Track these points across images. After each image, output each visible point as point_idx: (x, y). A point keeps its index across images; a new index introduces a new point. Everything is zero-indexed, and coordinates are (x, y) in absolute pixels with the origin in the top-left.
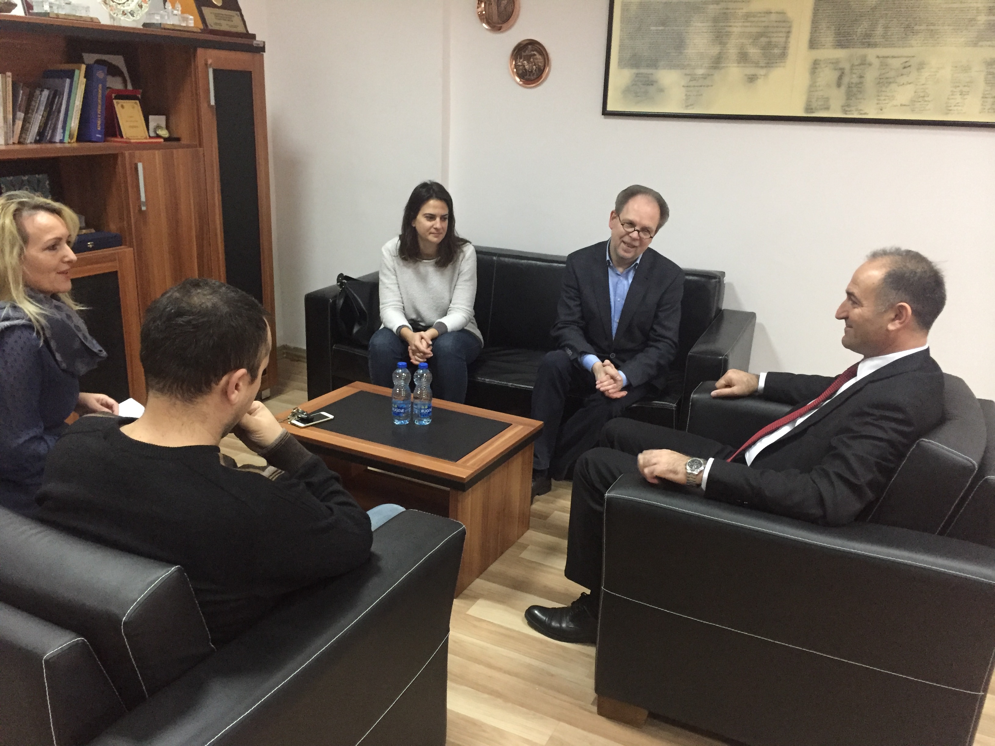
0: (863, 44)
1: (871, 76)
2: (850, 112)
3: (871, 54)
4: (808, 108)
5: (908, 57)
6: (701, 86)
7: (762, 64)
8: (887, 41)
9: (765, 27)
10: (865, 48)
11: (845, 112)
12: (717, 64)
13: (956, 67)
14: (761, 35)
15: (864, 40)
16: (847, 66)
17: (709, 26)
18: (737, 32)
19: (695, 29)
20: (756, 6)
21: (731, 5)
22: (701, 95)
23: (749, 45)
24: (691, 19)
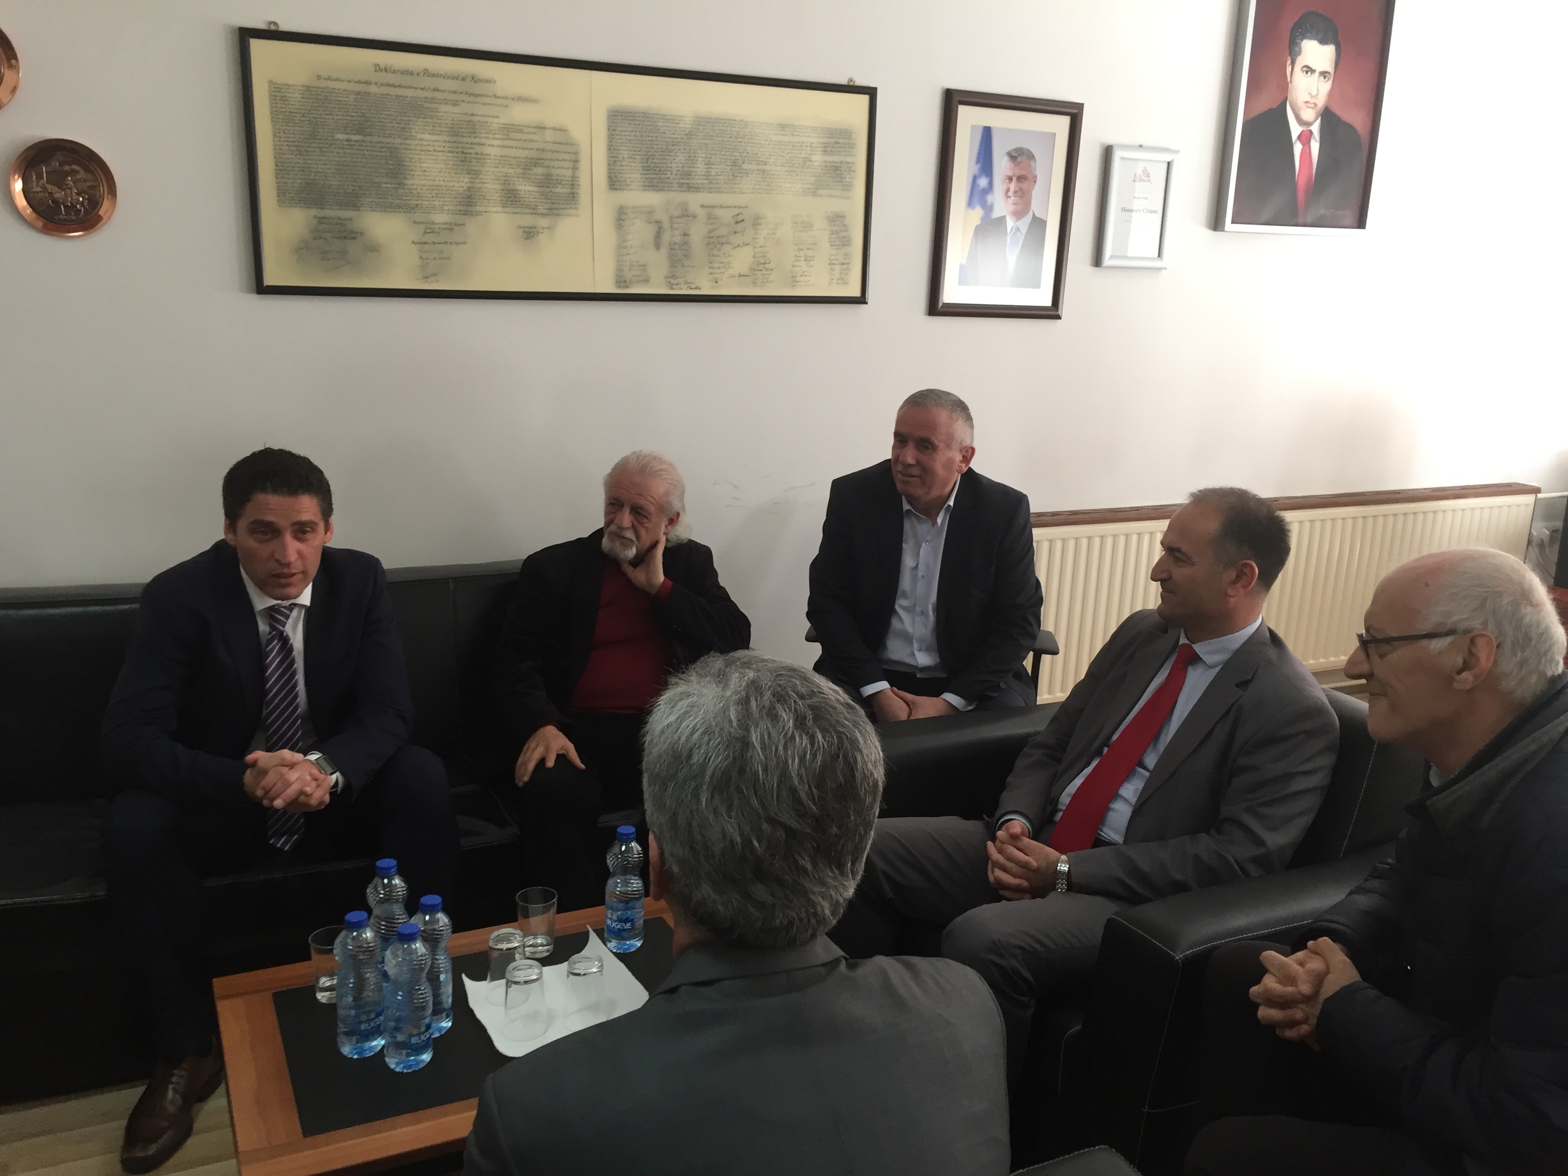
0: (681, 185)
1: (698, 233)
2: (677, 286)
3: (695, 201)
4: (620, 282)
5: (739, 207)
6: (446, 243)
7: (541, 210)
8: (712, 185)
9: (538, 150)
10: (685, 191)
11: (670, 285)
12: (468, 206)
13: (796, 223)
14: (536, 162)
15: (681, 181)
16: (665, 218)
17: (445, 142)
18: (495, 156)
19: (421, 145)
20: (520, 114)
21: (479, 110)
22: (448, 258)
23: (518, 177)
24: (411, 126)
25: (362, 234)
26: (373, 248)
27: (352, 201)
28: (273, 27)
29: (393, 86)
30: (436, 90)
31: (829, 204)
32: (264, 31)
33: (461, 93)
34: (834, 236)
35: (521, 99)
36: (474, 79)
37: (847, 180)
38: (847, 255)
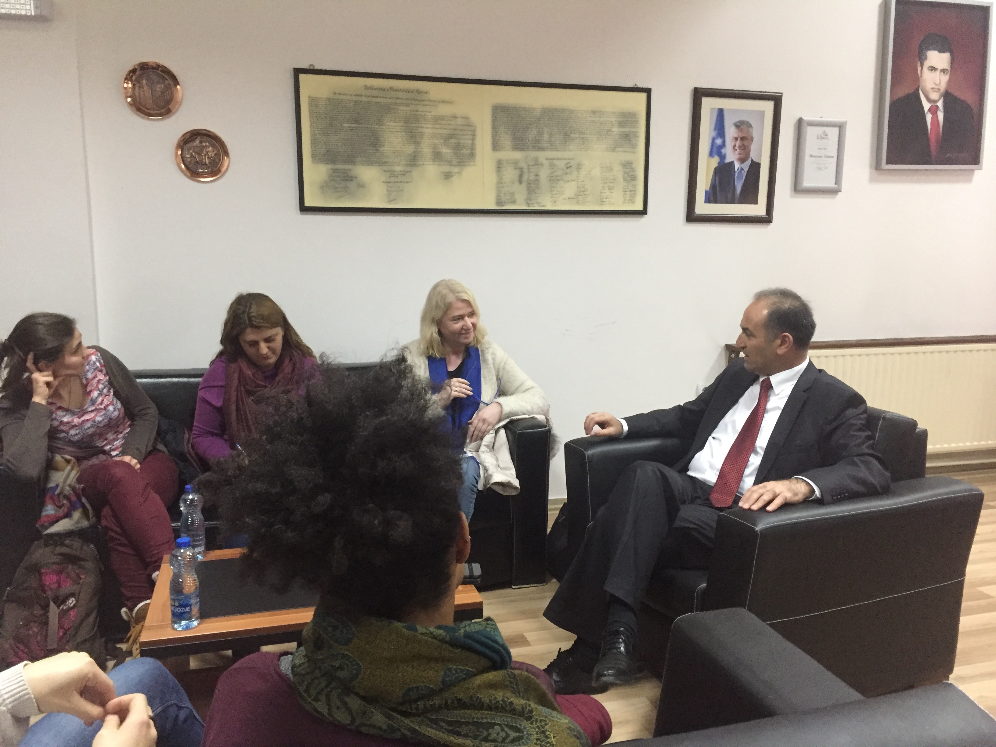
0: (534, 147)
1: (544, 174)
2: (532, 205)
3: (542, 156)
4: (499, 203)
5: (569, 159)
6: (401, 182)
7: (454, 162)
8: (552, 147)
9: (453, 129)
10: (536, 151)
11: (528, 205)
12: (414, 161)
13: (603, 168)
14: (451, 136)
15: (535, 145)
16: (524, 166)
17: (401, 126)
18: (429, 133)
19: (388, 129)
20: (443, 110)
21: (420, 108)
22: (402, 190)
23: (441, 145)
24: (384, 118)
25: (356, 178)
27: (351, 160)
28: (312, 68)
29: (375, 97)
30: (397, 98)
31: (622, 156)
32: (307, 69)
33: (411, 99)
34: (626, 175)
35: (444, 102)
36: (419, 92)
37: (634, 142)
38: (634, 186)
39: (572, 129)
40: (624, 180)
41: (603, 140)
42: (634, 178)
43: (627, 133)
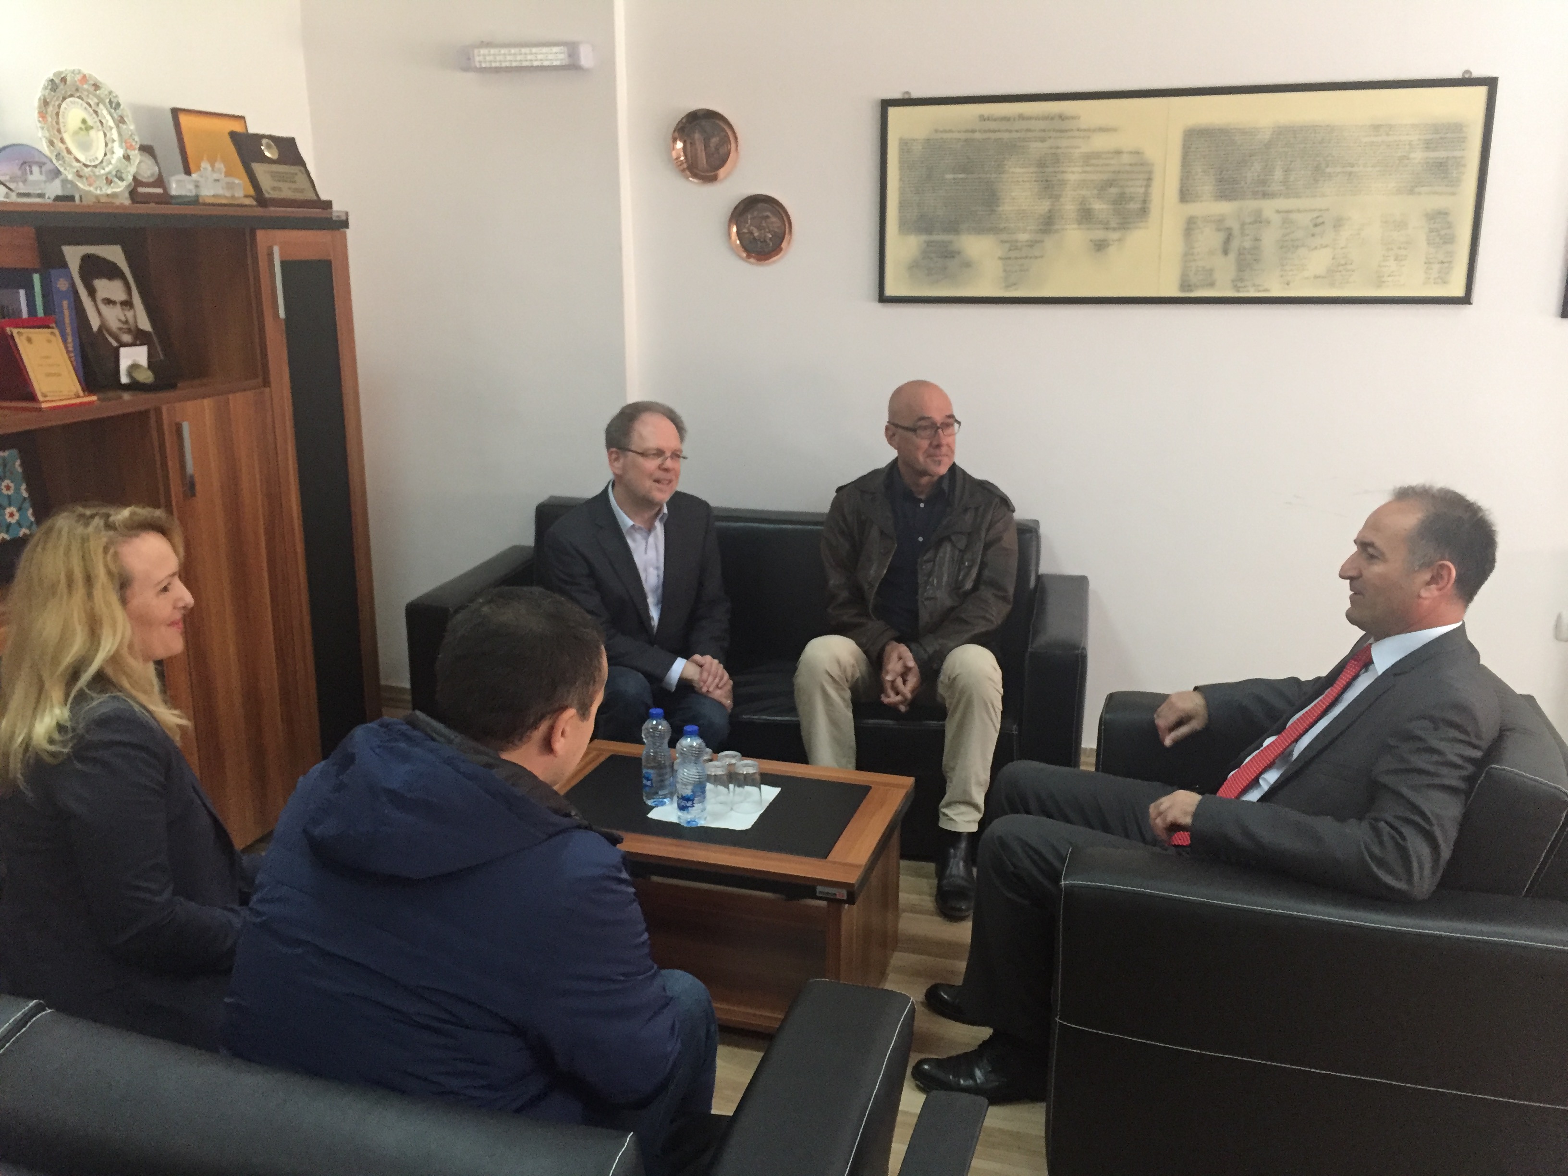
0: (1256, 193)
1: (1269, 238)
2: (1244, 289)
3: (1269, 208)
4: (1185, 285)
5: (1321, 210)
6: (1026, 257)
7: (1113, 224)
8: (1290, 191)
9: (1114, 172)
10: (1259, 199)
11: (1237, 289)
12: (1047, 225)
13: (1387, 223)
14: (1110, 183)
15: (1256, 189)
16: (1236, 226)
17: (1032, 173)
18: (1075, 181)
19: (1012, 178)
20: (1100, 143)
21: (1064, 143)
22: (1027, 270)
23: (1094, 198)
24: (1006, 162)
25: (959, 253)
26: (968, 264)
27: (953, 227)
28: (906, 97)
29: (994, 131)
30: (1028, 130)
31: (1428, 201)
32: (899, 100)
33: (1049, 131)
34: (1433, 234)
35: (1102, 130)
36: (1062, 117)
37: (1454, 175)
38: (1450, 254)
39: (1330, 158)
40: (1428, 244)
41: (1390, 175)
42: (1449, 240)
43: (1440, 161)
